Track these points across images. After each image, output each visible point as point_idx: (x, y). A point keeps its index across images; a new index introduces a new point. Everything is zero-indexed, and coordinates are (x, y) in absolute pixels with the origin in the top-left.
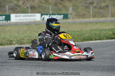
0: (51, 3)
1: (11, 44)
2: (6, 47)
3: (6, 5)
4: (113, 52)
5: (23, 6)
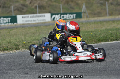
0: (62, 1)
1: (17, 49)
2: (11, 52)
3: (11, 5)
5: (30, 5)
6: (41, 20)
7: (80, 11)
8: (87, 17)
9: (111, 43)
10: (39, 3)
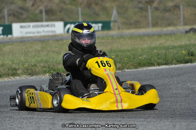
0: (81, 4)
1: (14, 75)
2: (6, 79)
3: (4, 8)
4: (189, 85)
5: (33, 8)
6: (48, 32)
7: (107, 20)
8: (119, 28)
9: (158, 69)
10: (47, 6)
